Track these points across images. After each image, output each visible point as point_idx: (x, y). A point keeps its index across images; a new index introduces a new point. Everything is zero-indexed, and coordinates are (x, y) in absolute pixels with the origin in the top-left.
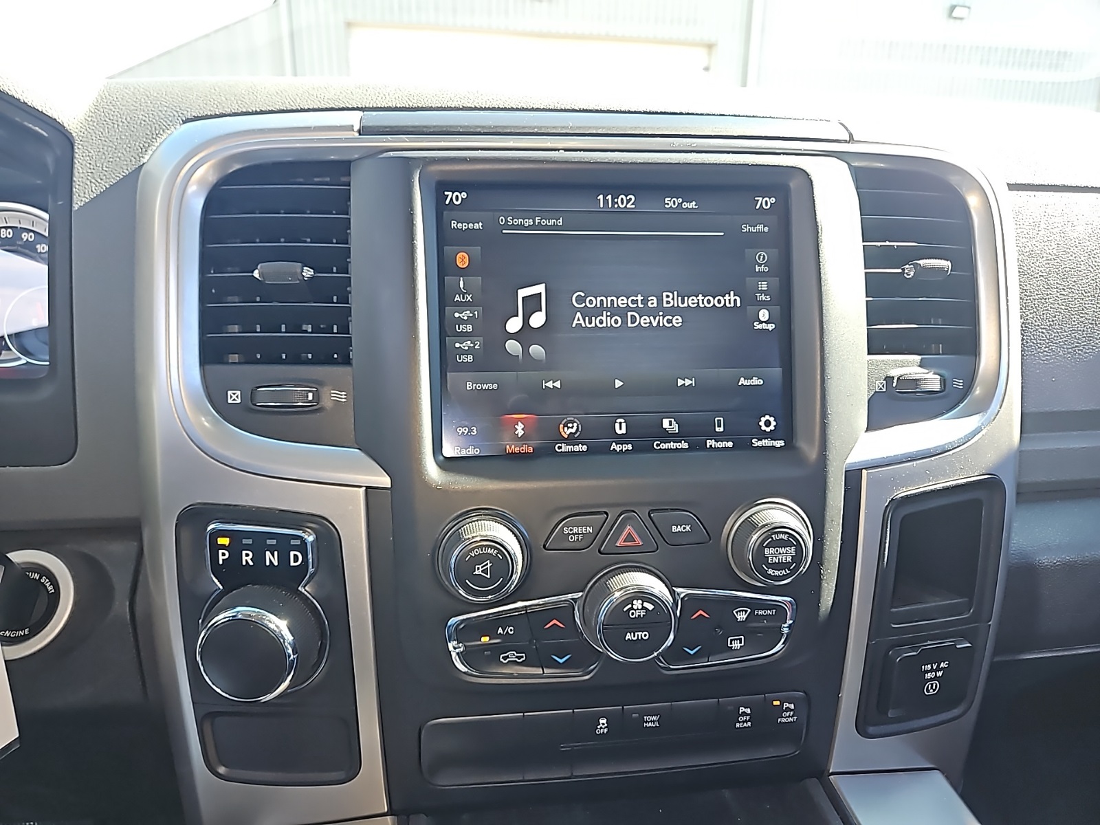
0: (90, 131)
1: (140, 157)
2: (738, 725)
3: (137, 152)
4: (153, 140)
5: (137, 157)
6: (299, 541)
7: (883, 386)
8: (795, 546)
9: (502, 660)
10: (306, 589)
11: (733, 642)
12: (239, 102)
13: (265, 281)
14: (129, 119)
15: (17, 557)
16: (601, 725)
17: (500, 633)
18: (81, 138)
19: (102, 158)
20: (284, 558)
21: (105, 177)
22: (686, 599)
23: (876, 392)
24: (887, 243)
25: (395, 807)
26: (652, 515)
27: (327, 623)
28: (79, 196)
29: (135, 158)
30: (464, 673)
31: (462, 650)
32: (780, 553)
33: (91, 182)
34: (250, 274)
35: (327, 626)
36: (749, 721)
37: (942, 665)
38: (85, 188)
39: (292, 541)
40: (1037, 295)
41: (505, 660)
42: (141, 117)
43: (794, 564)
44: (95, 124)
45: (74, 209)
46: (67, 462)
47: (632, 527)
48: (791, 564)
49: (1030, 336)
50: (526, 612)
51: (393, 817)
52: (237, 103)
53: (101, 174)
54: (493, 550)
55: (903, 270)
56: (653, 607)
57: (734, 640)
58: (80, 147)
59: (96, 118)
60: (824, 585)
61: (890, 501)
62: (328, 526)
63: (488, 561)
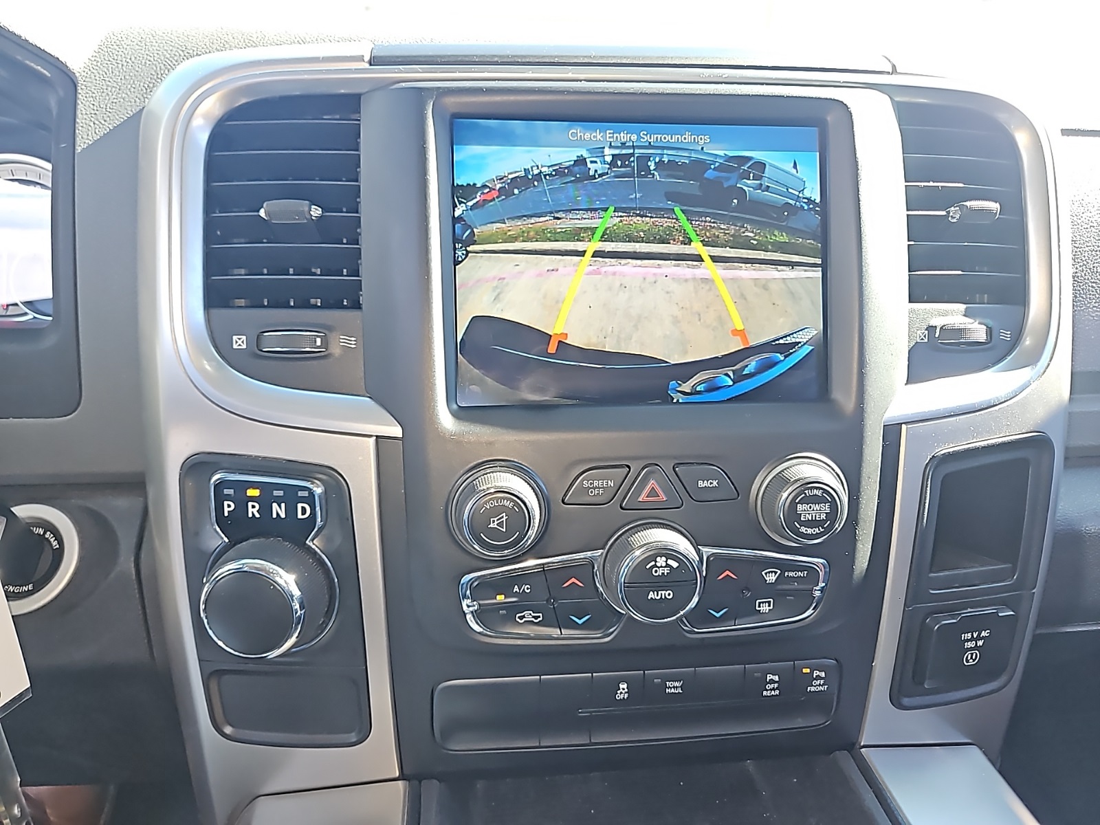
0: (94, 71)
1: (144, 98)
2: (765, 693)
3: (142, 92)
4: (158, 80)
5: (142, 98)
6: (307, 492)
7: (925, 336)
8: (830, 502)
9: (518, 620)
10: (315, 544)
11: (761, 605)
12: (247, 41)
13: (271, 220)
14: (133, 59)
15: (23, 511)
16: (621, 690)
17: (516, 592)
18: (84, 78)
19: (105, 99)
20: (291, 511)
21: (108, 119)
22: (712, 559)
23: (917, 342)
24: (931, 184)
25: (405, 772)
26: (677, 469)
27: (336, 580)
28: (82, 138)
29: (139, 99)
30: (479, 633)
31: (476, 608)
32: (813, 510)
33: (94, 124)
34: (256, 214)
35: (337, 584)
36: (777, 689)
37: (983, 634)
38: (88, 130)
39: (299, 492)
40: (1087, 246)
41: (521, 619)
42: (145, 56)
43: (829, 522)
44: (99, 64)
45: (77, 152)
46: (71, 414)
47: (656, 481)
48: (825, 521)
49: (1079, 290)
50: (544, 570)
51: (405, 781)
52: (244, 42)
53: (104, 115)
54: (509, 502)
55: (948, 212)
56: (677, 564)
57: (763, 603)
58: (83, 87)
59: (100, 58)
60: (859, 546)
61: (931, 459)
62: (338, 478)
63: (504, 514)
